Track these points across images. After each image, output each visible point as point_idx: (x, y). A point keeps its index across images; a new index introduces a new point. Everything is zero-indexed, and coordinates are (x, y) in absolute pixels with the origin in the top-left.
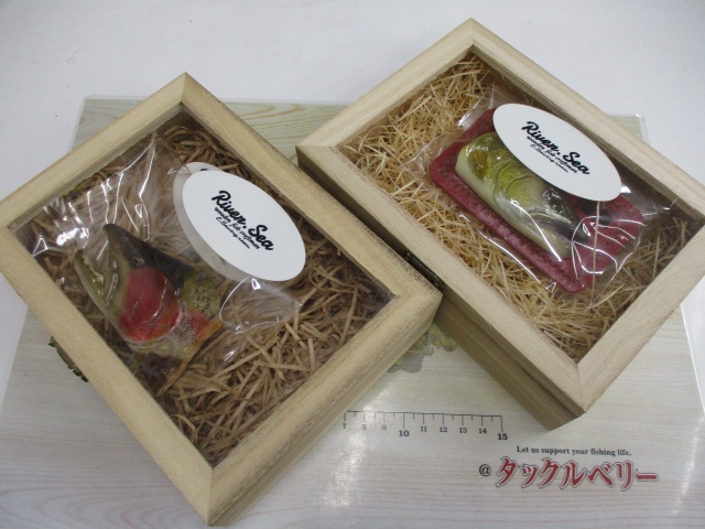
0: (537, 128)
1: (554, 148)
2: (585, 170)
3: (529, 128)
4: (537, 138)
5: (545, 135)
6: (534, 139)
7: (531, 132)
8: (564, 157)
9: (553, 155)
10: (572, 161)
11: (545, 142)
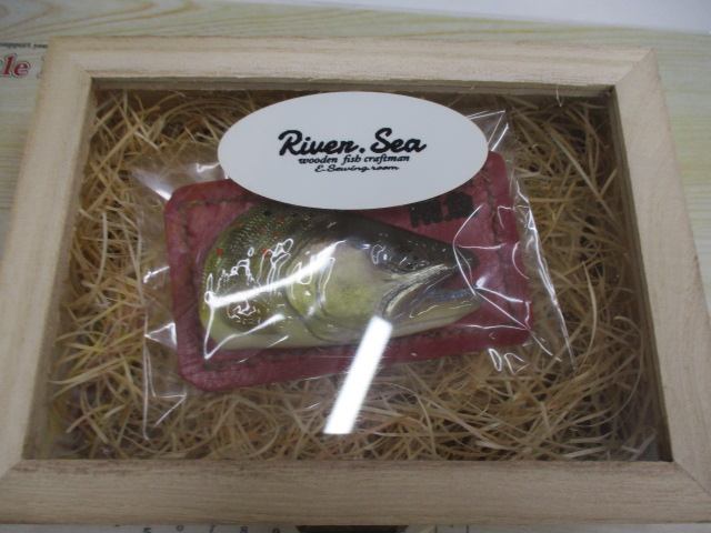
0: (299, 135)
1: (348, 146)
2: (416, 145)
3: (288, 146)
4: (313, 151)
5: (321, 136)
6: (309, 156)
7: (297, 148)
8: (373, 148)
9: (357, 159)
10: (389, 146)
11: (330, 147)
